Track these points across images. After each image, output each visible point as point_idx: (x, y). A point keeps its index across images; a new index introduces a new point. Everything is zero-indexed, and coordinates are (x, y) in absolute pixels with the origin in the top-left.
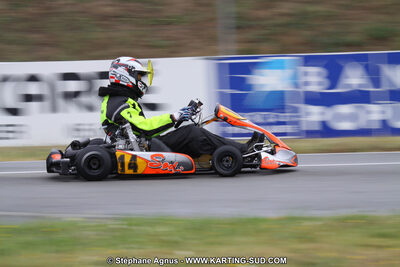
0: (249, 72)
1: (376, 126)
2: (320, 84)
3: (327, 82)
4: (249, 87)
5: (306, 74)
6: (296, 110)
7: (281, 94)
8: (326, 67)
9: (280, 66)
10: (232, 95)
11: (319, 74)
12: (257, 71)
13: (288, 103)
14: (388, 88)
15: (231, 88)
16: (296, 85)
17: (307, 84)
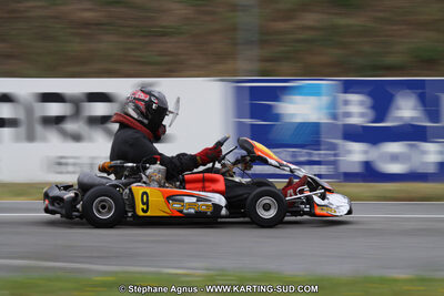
0: (276, 99)
1: (431, 170)
2: (362, 115)
3: (371, 114)
4: (277, 117)
5: (346, 103)
6: (333, 147)
7: (316, 126)
8: (370, 94)
9: (316, 92)
10: (252, 125)
11: (361, 103)
12: (287, 98)
13: (325, 139)
15: (252, 118)
16: (335, 117)
17: (348, 115)
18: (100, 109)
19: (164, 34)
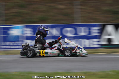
0: (8, 30)
2: (31, 34)
3: (33, 33)
4: (8, 34)
6: (23, 41)
7: (18, 36)
8: (32, 29)
9: (18, 28)
11: (30, 31)
12: (11, 29)
13: (20, 39)
14: (51, 35)
15: (3, 34)
17: (26, 34)
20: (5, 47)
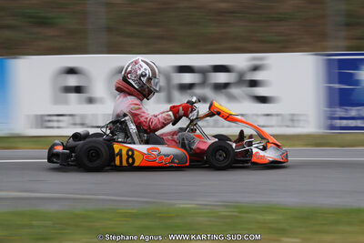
18: (222, 78)
19: (280, 20)
20: (344, 123)
